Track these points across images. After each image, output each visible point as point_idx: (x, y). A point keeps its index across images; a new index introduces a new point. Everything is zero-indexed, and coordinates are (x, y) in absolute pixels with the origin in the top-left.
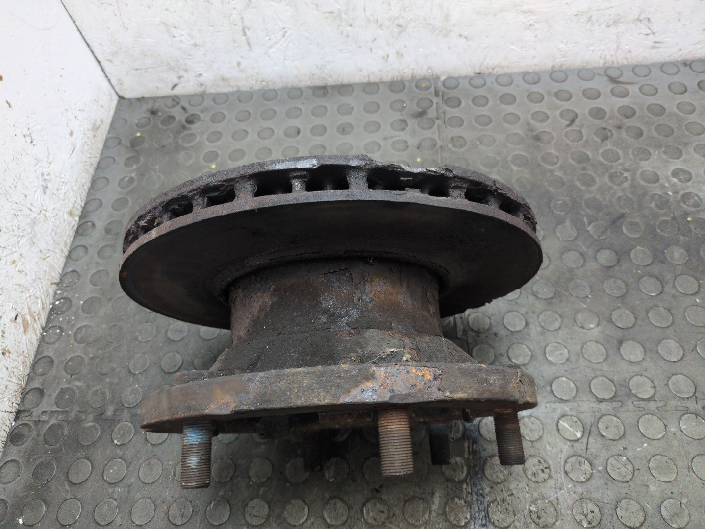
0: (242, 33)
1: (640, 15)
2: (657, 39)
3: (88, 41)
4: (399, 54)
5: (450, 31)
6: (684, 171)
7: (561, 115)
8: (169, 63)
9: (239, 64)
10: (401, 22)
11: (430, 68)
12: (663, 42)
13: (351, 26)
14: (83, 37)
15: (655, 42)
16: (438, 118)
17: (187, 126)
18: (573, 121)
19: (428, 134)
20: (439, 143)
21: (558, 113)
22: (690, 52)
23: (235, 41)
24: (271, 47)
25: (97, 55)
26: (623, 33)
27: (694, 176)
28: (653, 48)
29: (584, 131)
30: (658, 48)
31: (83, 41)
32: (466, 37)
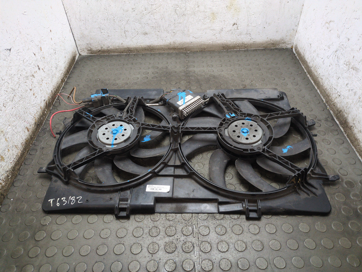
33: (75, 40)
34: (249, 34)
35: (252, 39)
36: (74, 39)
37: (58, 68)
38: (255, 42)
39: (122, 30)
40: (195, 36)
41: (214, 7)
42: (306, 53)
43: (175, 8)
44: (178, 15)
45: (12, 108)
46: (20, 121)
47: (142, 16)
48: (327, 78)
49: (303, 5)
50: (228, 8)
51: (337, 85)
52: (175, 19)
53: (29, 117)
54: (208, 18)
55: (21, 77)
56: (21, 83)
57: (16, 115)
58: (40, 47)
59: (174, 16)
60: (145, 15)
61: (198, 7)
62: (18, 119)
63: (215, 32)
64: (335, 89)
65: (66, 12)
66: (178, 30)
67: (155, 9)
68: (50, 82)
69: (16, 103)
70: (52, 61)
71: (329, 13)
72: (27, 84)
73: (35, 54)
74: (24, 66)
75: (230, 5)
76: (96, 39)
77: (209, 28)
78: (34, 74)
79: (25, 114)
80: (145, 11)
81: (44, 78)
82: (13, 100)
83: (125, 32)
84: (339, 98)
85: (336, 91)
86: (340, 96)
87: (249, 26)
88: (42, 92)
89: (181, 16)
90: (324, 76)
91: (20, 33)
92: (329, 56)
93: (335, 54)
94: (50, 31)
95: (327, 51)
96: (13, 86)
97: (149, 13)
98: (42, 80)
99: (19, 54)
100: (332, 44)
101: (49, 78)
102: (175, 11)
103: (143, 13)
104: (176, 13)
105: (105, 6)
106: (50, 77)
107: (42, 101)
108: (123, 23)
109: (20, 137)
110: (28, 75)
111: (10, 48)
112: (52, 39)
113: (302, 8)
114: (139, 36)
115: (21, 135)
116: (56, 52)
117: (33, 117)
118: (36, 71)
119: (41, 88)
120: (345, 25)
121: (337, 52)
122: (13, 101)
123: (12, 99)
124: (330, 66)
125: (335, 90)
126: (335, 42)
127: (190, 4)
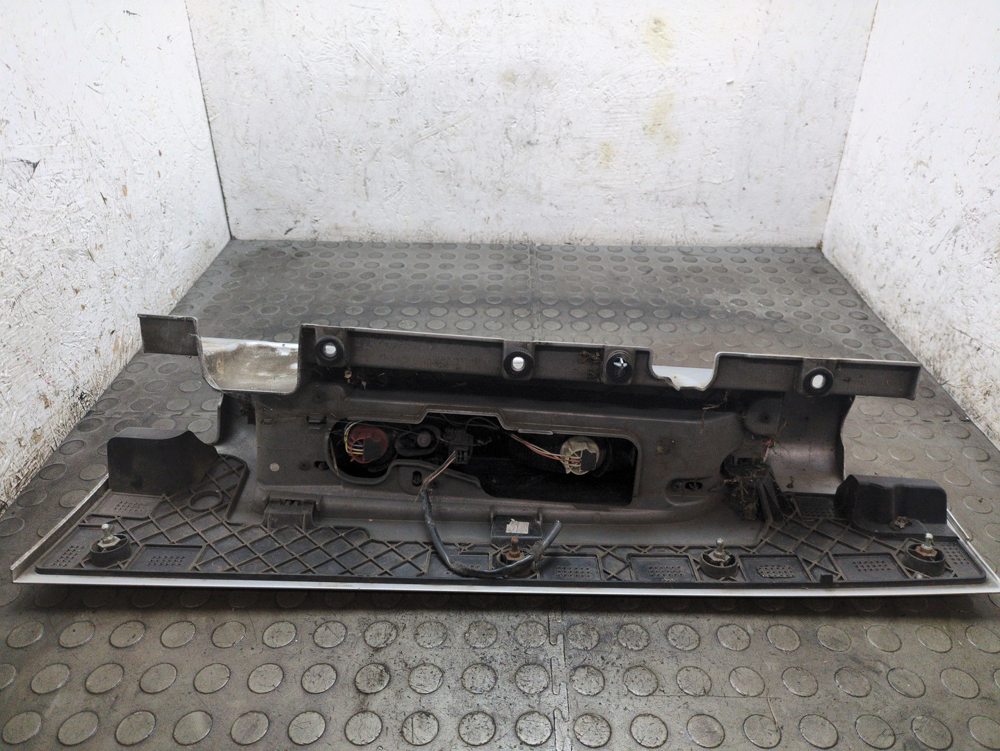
0: (363, 183)
1: (697, 200)
2: (716, 223)
3: (221, 177)
4: (498, 217)
5: (543, 199)
6: (741, 300)
7: (639, 269)
8: (290, 206)
9: (354, 213)
10: (501, 186)
11: (525, 234)
12: (721, 226)
13: (458, 186)
14: (218, 172)
15: (715, 226)
16: (531, 265)
17: (296, 257)
18: (648, 272)
19: (522, 272)
20: (531, 277)
21: (636, 268)
22: (746, 238)
23: (355, 191)
24: (386, 199)
25: (224, 191)
26: (687, 214)
27: (749, 303)
28: (715, 231)
29: (657, 278)
30: (718, 231)
31: (217, 176)
32: (556, 207)
33: (224, 198)
34: (703, 205)
35: (712, 217)
36: (223, 193)
37: (165, 255)
38: (718, 226)
39: (359, 175)
40: (555, 203)
41: (610, 129)
42: (862, 254)
43: (505, 126)
44: (513, 144)
45: (10, 327)
46: (28, 372)
47: (417, 142)
48: (935, 308)
49: (846, 135)
50: (648, 132)
51: (966, 321)
52: (504, 153)
53: (56, 367)
54: (592, 155)
55: (55, 247)
56: (50, 264)
57: (17, 350)
58: (124, 184)
59: (502, 145)
60: (422, 140)
61: (568, 124)
62: (20, 362)
63: (612, 193)
64: (961, 332)
65: (210, 120)
66: (510, 182)
67: (451, 123)
68: (137, 287)
69: (24, 315)
70: (150, 231)
71: (923, 137)
72: (68, 273)
73: (104, 199)
74: (68, 221)
75: (654, 125)
76: (283, 197)
77: (596, 181)
78: (94, 252)
79: (45, 356)
80: (426, 130)
81: (121, 270)
82: (17, 304)
83: (365, 183)
84: (978, 357)
85: (965, 338)
86: (979, 349)
87: (703, 182)
88: (109, 307)
89: (522, 147)
90: (923, 303)
91: (73, 131)
92: (935, 247)
93: (954, 238)
94: (158, 154)
95: (928, 234)
96: (25, 266)
97: (436, 133)
98: (115, 275)
99: (59, 184)
100: (942, 215)
101: (137, 274)
102: (506, 133)
103: (419, 132)
104: (509, 139)
105: (318, 110)
106: (139, 274)
107: (106, 332)
108: (361, 157)
109: (18, 418)
110: (74, 247)
111: (35, 162)
112: (162, 176)
113: (844, 142)
114: (404, 196)
115: (21, 413)
116: (168, 213)
117: (71, 370)
118: (101, 246)
119: (108, 297)
120: (974, 157)
121: (959, 232)
122: (16, 307)
123: (13, 300)
124: (940, 272)
125: (963, 335)
126: (951, 208)
127: (547, 116)
